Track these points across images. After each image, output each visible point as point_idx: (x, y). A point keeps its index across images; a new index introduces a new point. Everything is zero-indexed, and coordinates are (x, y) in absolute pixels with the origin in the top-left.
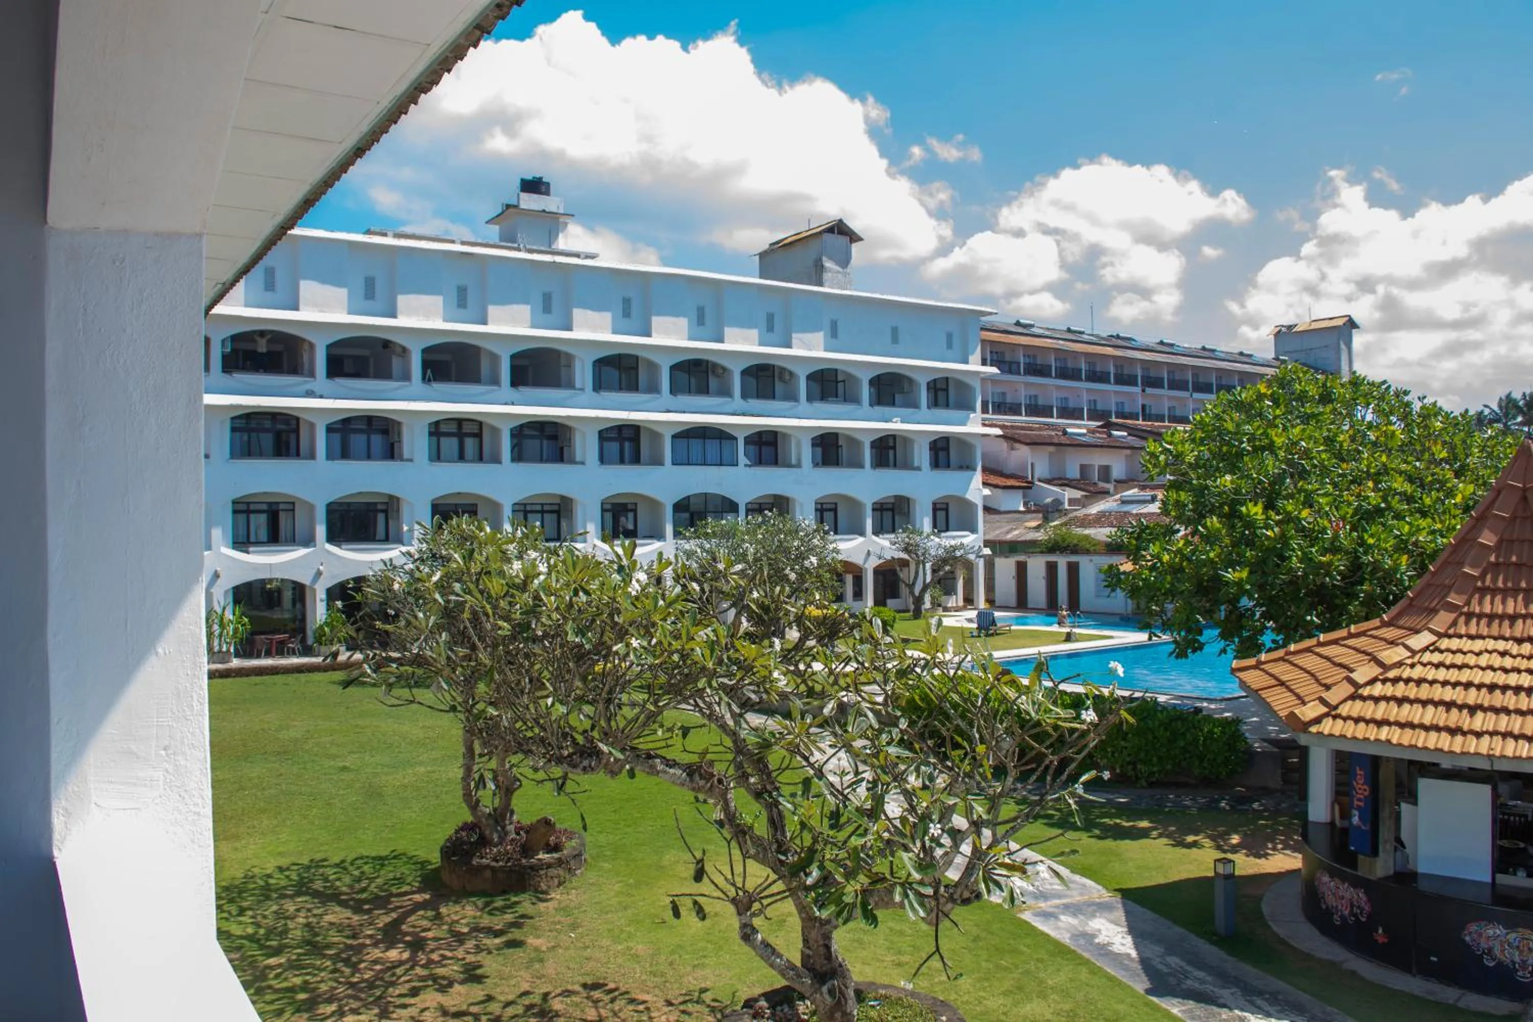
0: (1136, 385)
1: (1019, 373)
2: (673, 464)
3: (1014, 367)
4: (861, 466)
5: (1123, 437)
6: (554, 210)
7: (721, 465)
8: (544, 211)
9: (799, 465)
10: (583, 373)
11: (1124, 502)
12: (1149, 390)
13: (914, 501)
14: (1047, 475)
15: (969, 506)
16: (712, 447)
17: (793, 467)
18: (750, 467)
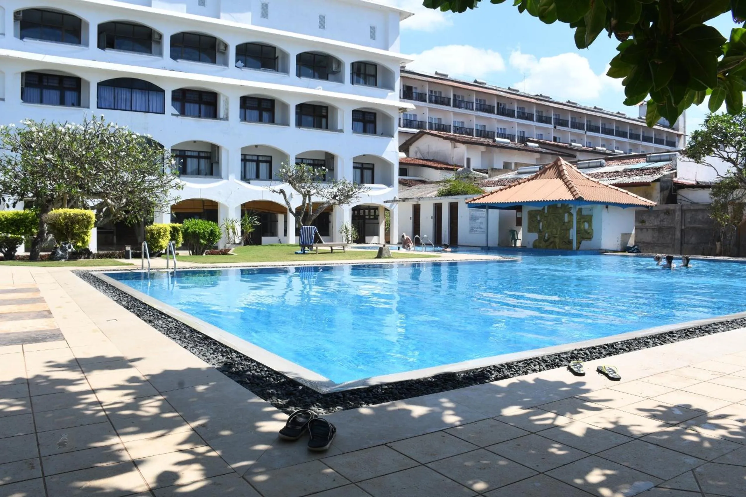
0: (551, 124)
1: (472, 109)
2: (98, 108)
3: (469, 106)
4: (288, 125)
5: (535, 147)
7: (148, 112)
9: (226, 119)
11: (519, 173)
12: (558, 127)
13: (337, 156)
14: (479, 167)
15: (387, 165)
16: (138, 97)
17: (221, 119)
18: (177, 115)
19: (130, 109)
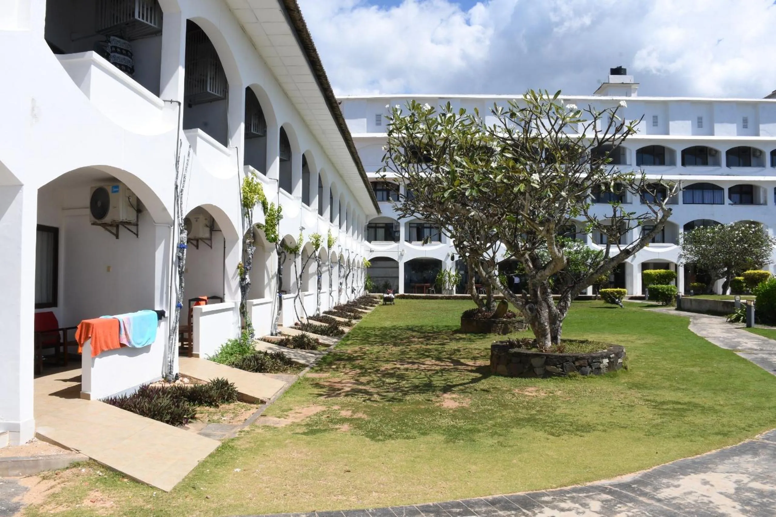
2: (684, 203)
6: (628, 82)
7: (713, 204)
8: (623, 83)
9: (765, 204)
10: (631, 157)
16: (708, 195)
17: (761, 204)
18: (732, 204)
19: (701, 202)
